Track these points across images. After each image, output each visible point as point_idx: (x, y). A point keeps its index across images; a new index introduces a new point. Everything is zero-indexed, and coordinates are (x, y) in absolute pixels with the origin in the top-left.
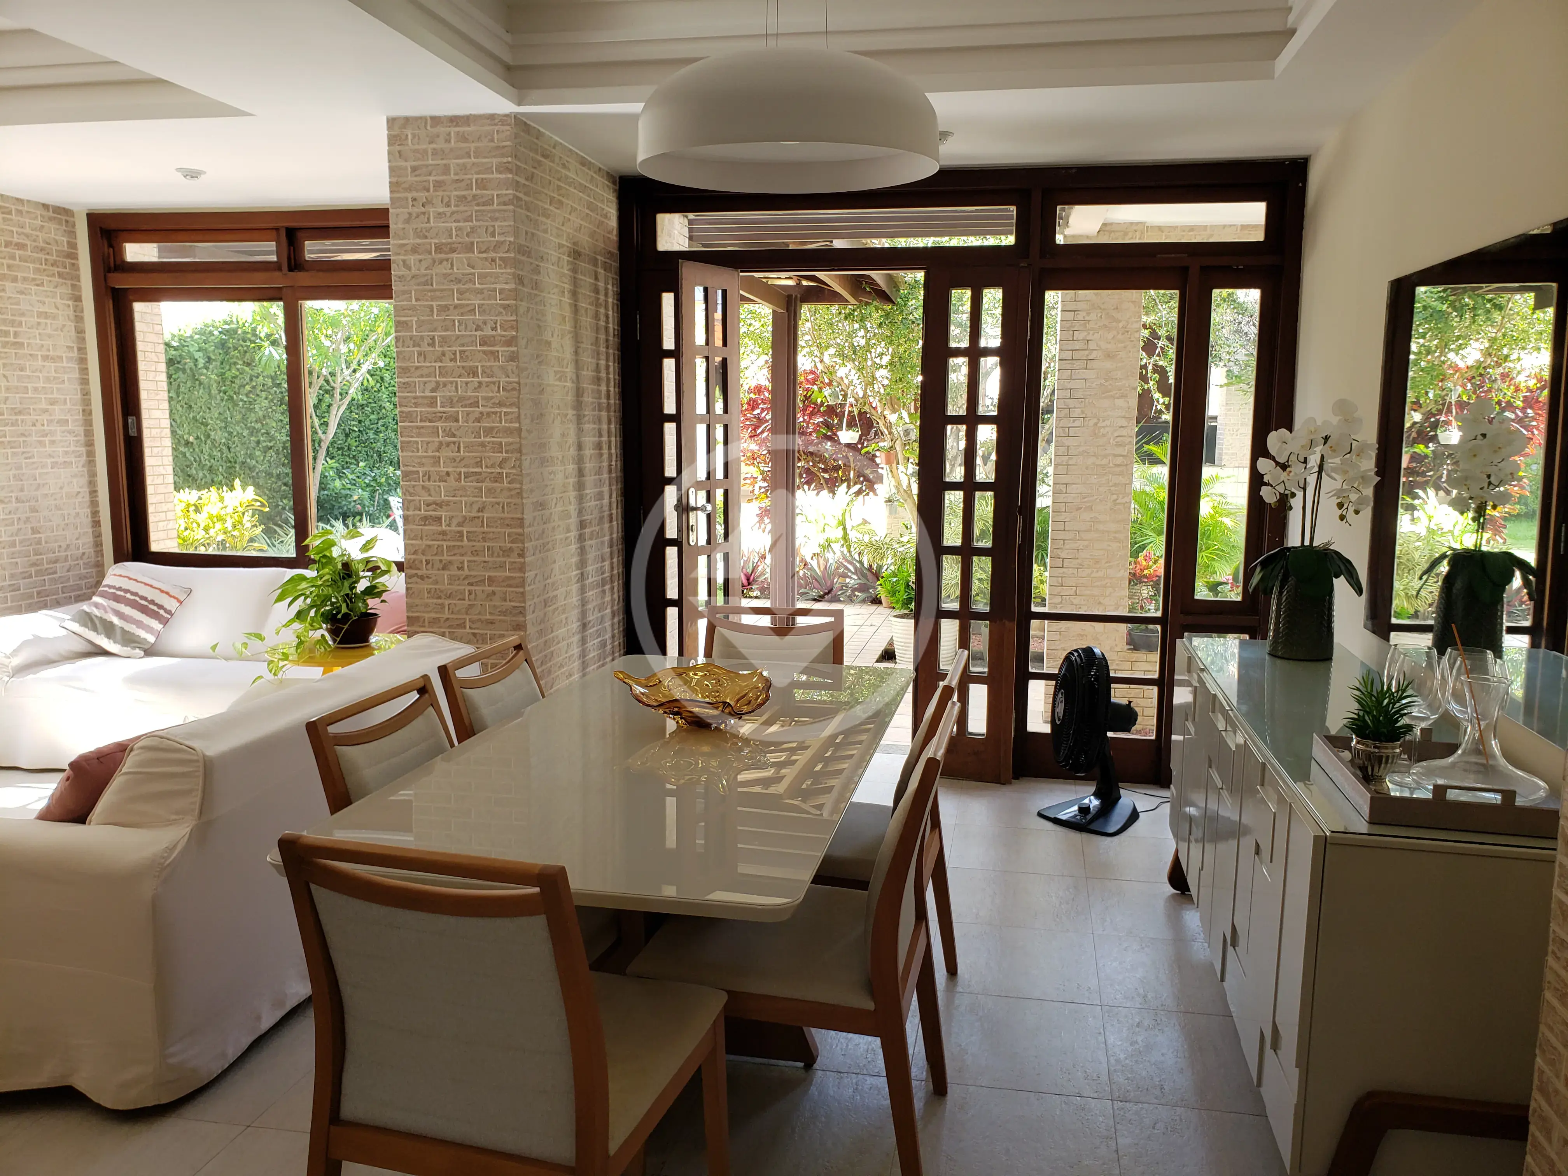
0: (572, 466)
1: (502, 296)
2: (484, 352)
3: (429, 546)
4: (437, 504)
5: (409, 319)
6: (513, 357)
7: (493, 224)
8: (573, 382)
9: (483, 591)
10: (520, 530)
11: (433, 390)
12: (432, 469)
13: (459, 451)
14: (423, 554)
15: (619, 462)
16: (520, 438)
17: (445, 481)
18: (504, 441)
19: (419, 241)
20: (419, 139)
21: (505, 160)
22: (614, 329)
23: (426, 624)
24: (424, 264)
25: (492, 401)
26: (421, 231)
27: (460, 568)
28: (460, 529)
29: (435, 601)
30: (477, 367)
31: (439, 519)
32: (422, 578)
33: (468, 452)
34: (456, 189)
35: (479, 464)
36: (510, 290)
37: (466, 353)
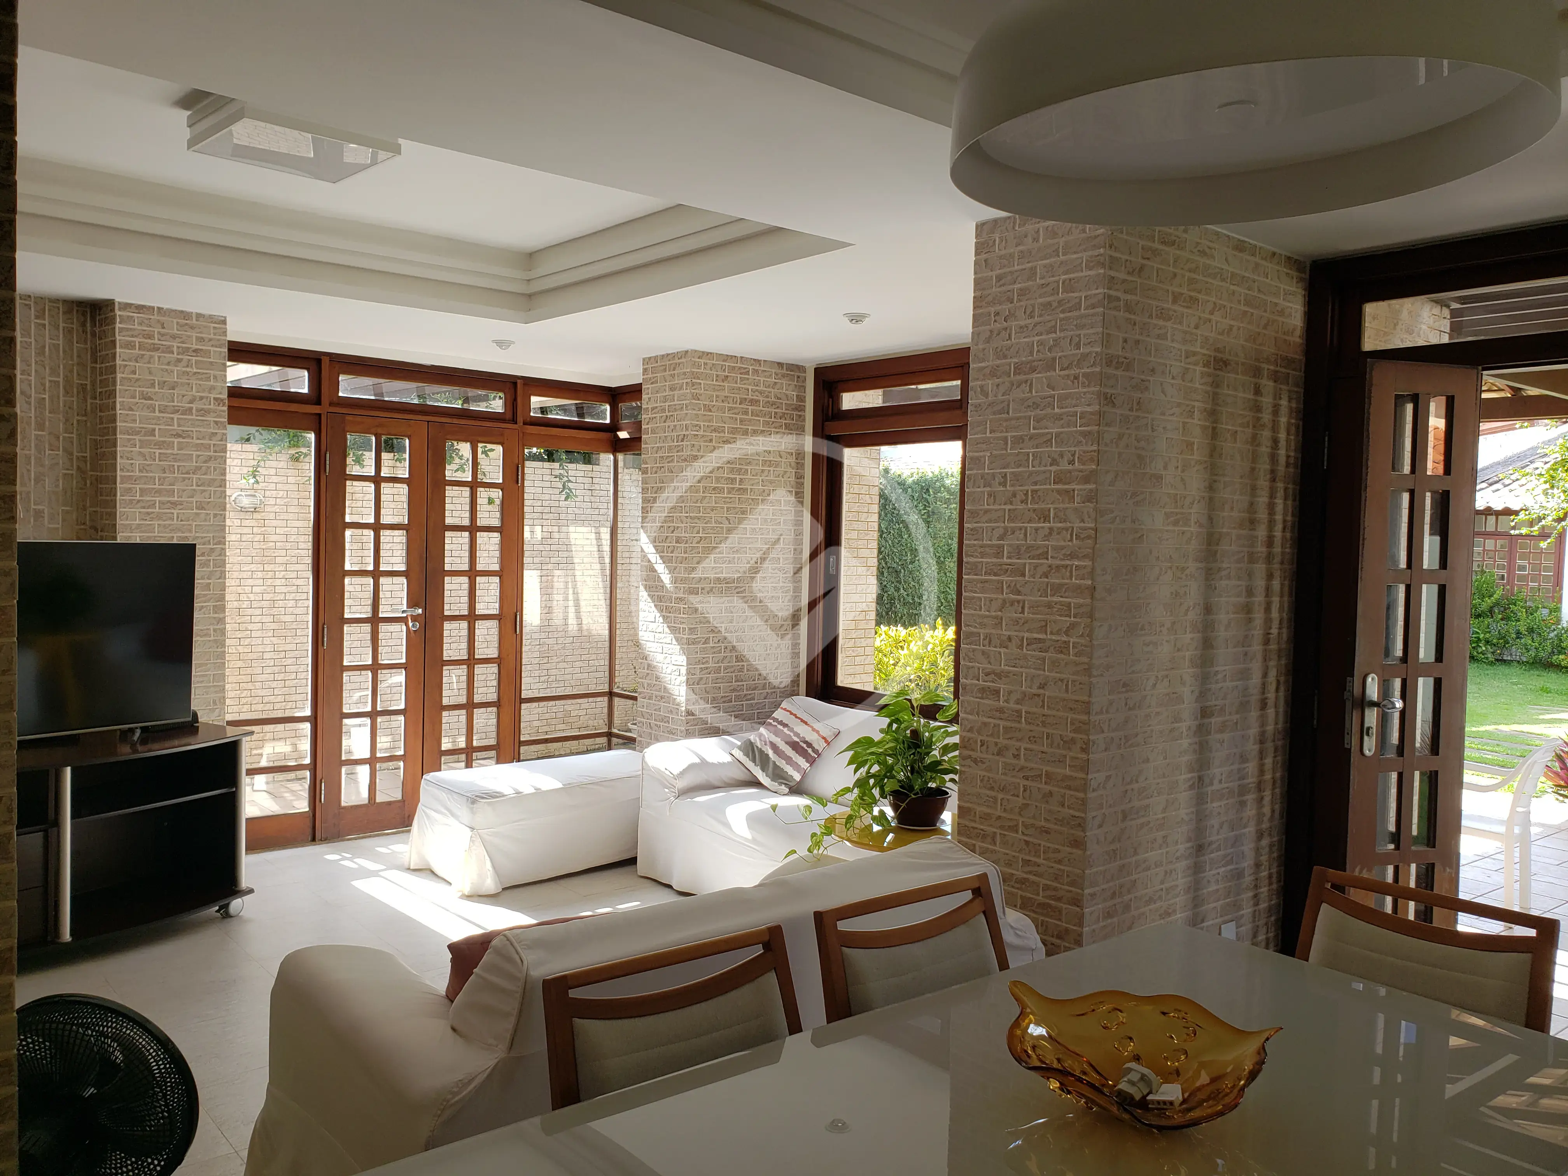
0: (1189, 636)
1: (1083, 421)
2: (1059, 492)
3: (985, 724)
4: (996, 674)
5: (981, 454)
6: (1091, 497)
7: (1078, 332)
8: (1201, 526)
9: (1039, 788)
10: (1084, 717)
11: (1001, 538)
12: (993, 631)
13: (1023, 612)
14: (979, 733)
15: (1285, 630)
16: (1092, 598)
17: (1006, 647)
18: (1073, 601)
19: (999, 362)
20: (1006, 242)
21: (1096, 252)
22: (1288, 457)
23: (977, 819)
24: (1002, 389)
25: (1063, 552)
26: (1001, 350)
27: (1016, 756)
28: (1019, 707)
29: (988, 792)
30: (1049, 510)
31: (997, 692)
32: (975, 761)
33: (1033, 614)
34: (1040, 297)
35: (1043, 629)
36: (1091, 413)
37: (1039, 493)
